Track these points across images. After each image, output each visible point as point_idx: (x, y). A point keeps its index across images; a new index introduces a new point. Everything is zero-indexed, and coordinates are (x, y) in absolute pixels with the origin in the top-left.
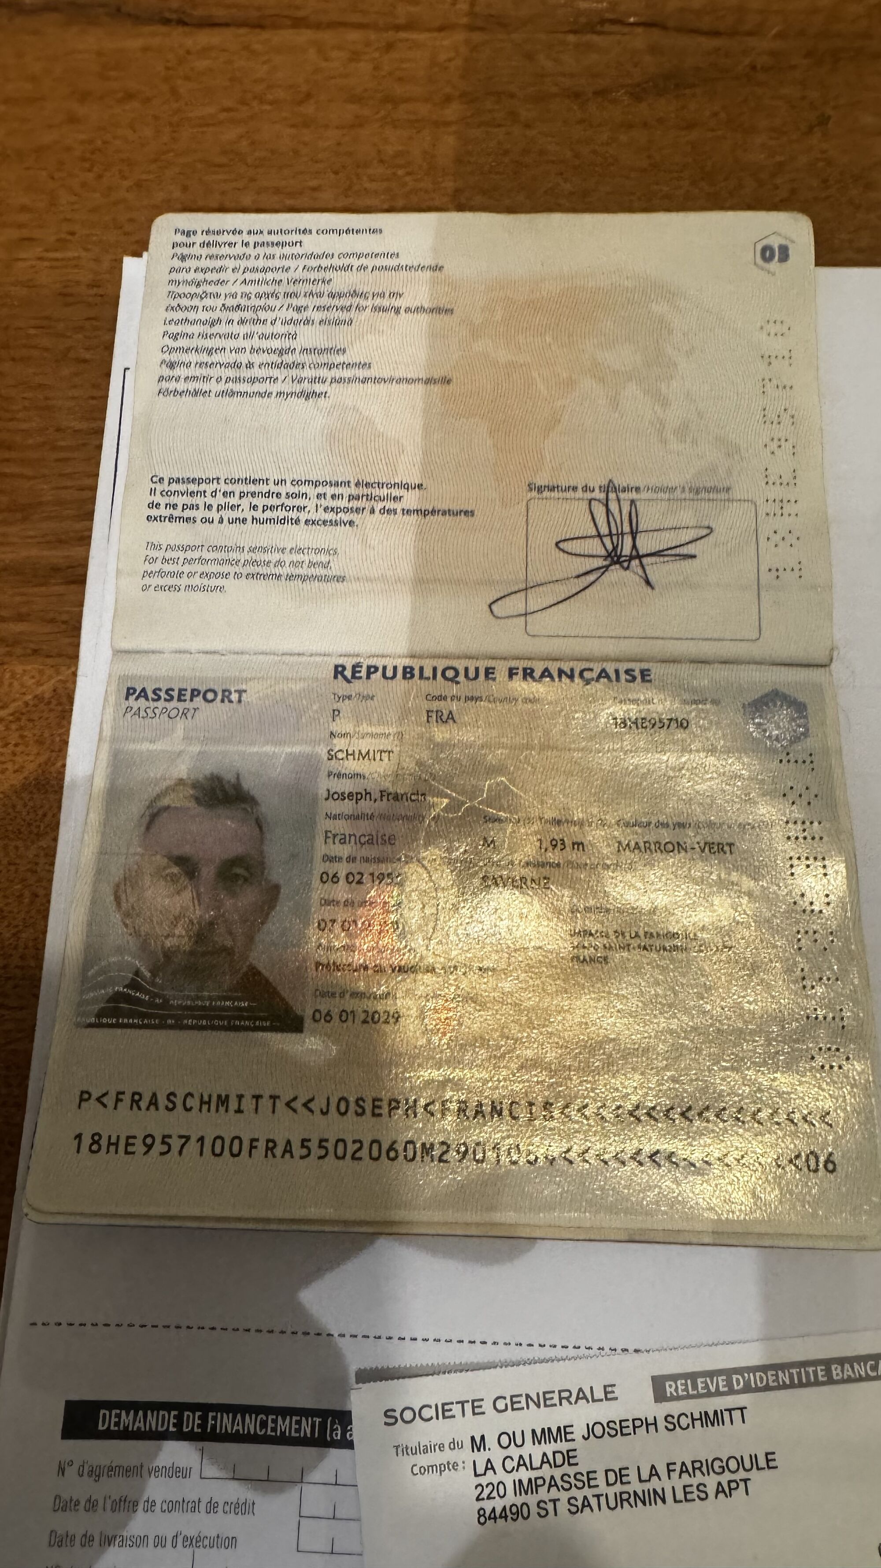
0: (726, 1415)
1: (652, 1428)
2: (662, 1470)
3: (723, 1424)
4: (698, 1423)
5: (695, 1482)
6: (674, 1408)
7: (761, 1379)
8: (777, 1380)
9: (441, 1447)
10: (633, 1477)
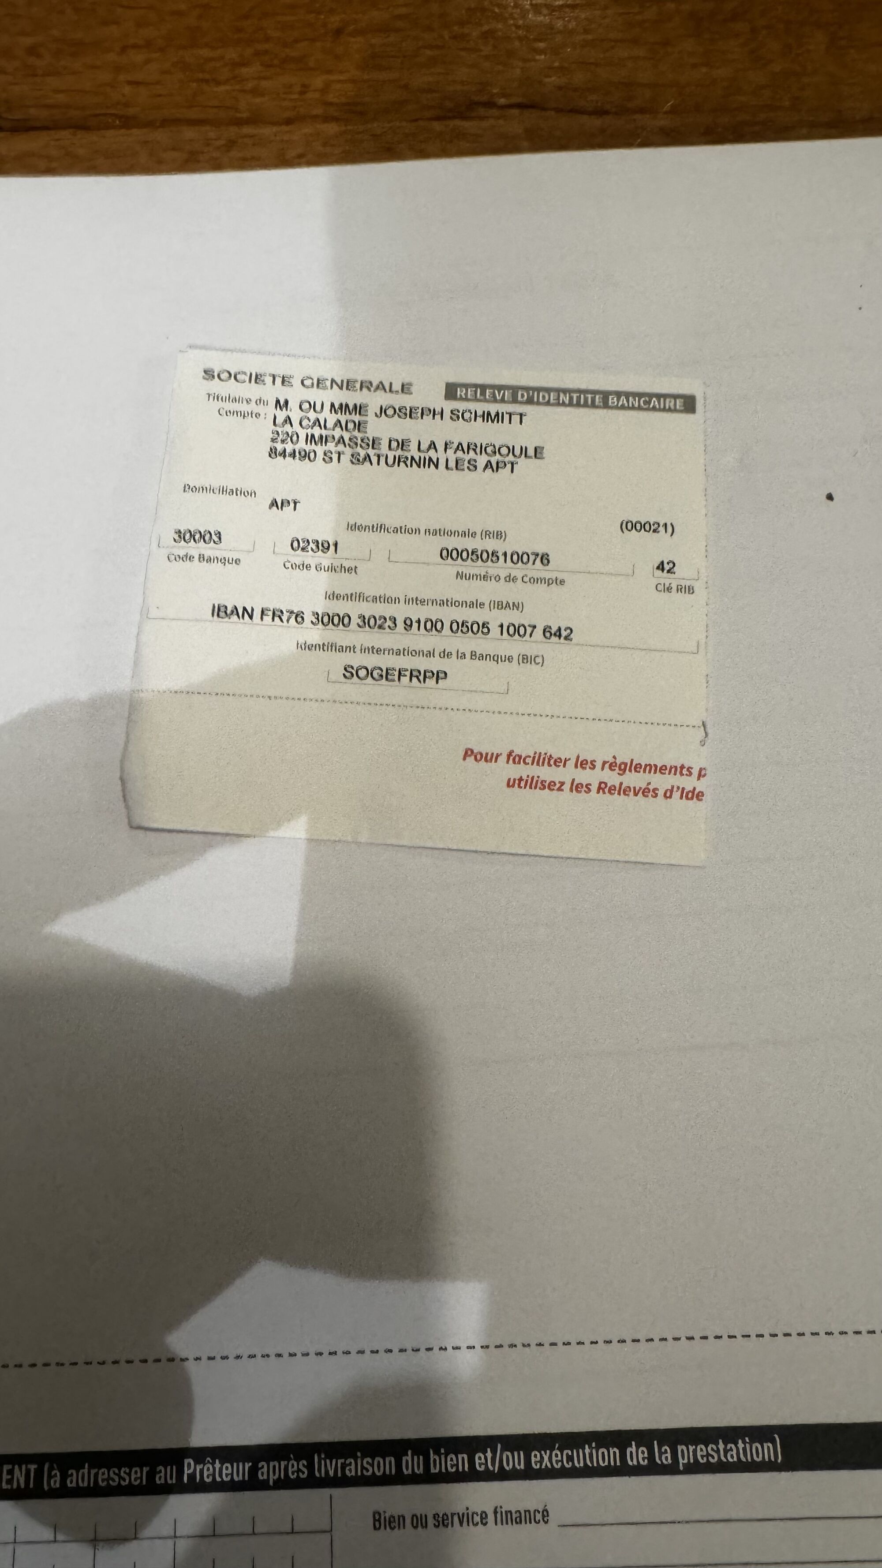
0: (506, 417)
1: (438, 417)
2: (440, 447)
3: (502, 422)
4: (479, 419)
5: (467, 457)
6: (461, 406)
7: (544, 397)
8: (558, 399)
9: (248, 401)
10: (414, 446)
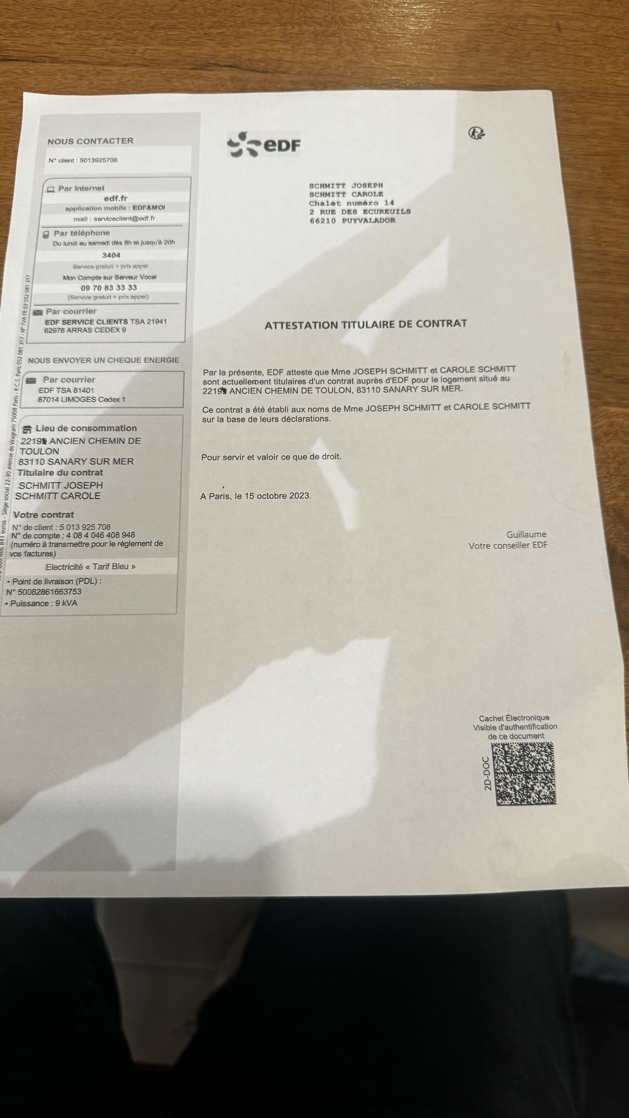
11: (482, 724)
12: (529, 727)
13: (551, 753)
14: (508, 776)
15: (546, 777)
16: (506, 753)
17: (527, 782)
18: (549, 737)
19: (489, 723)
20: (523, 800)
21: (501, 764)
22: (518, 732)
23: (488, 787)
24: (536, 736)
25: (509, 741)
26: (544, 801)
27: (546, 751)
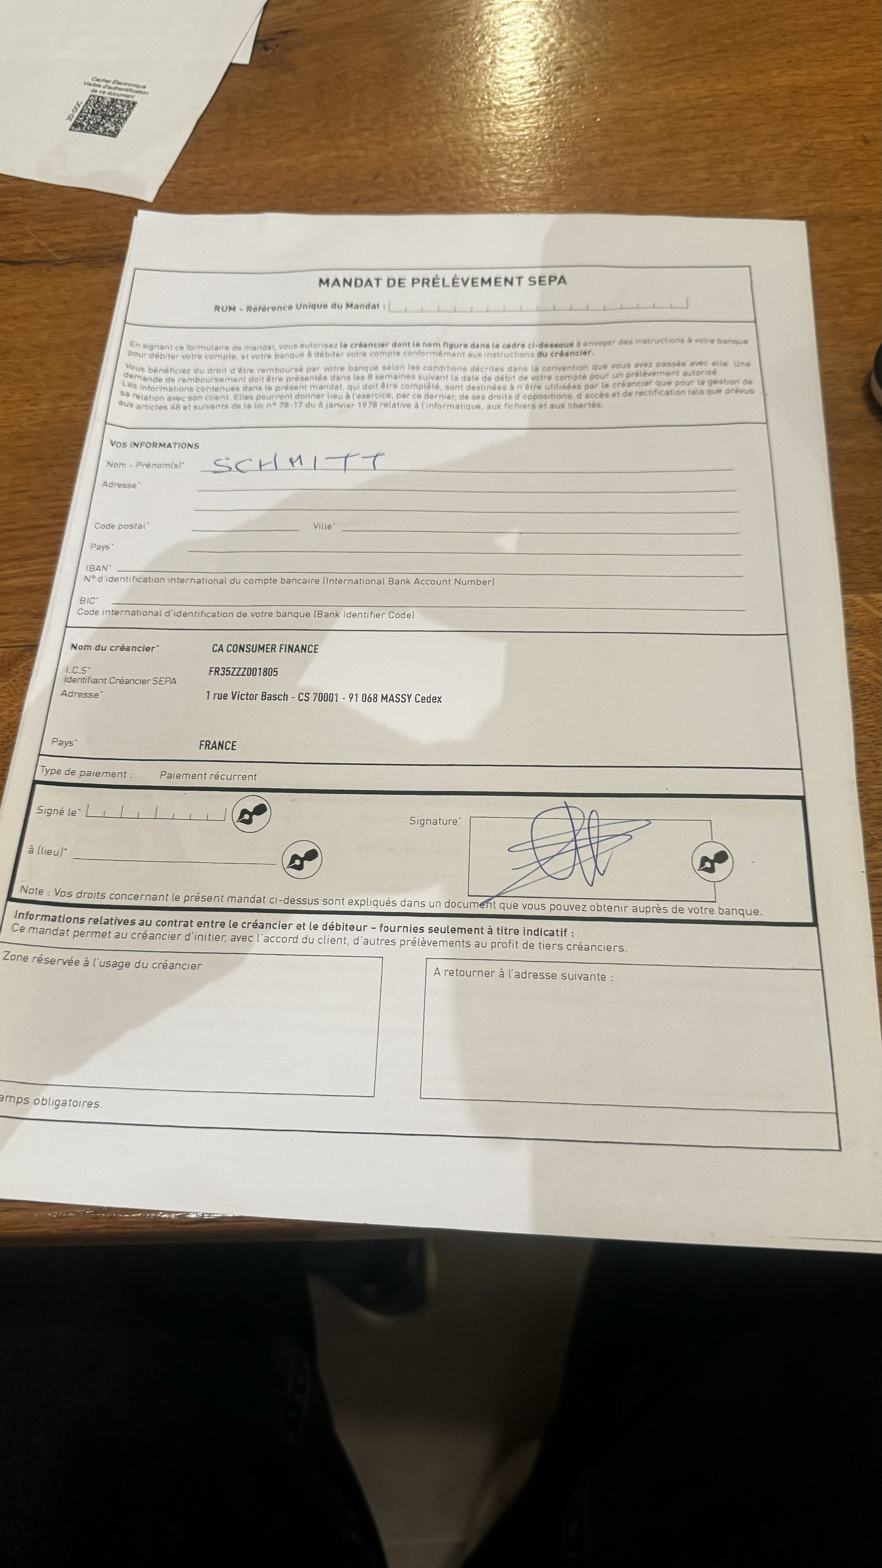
11: (92, 82)
12: (126, 90)
13: (132, 108)
14: (89, 115)
15: (119, 121)
16: (98, 101)
17: (101, 121)
18: (137, 98)
19: (97, 83)
20: (90, 130)
21: (89, 107)
22: (117, 91)
23: (69, 118)
24: (128, 96)
25: (106, 95)
26: (107, 134)
27: (129, 106)
